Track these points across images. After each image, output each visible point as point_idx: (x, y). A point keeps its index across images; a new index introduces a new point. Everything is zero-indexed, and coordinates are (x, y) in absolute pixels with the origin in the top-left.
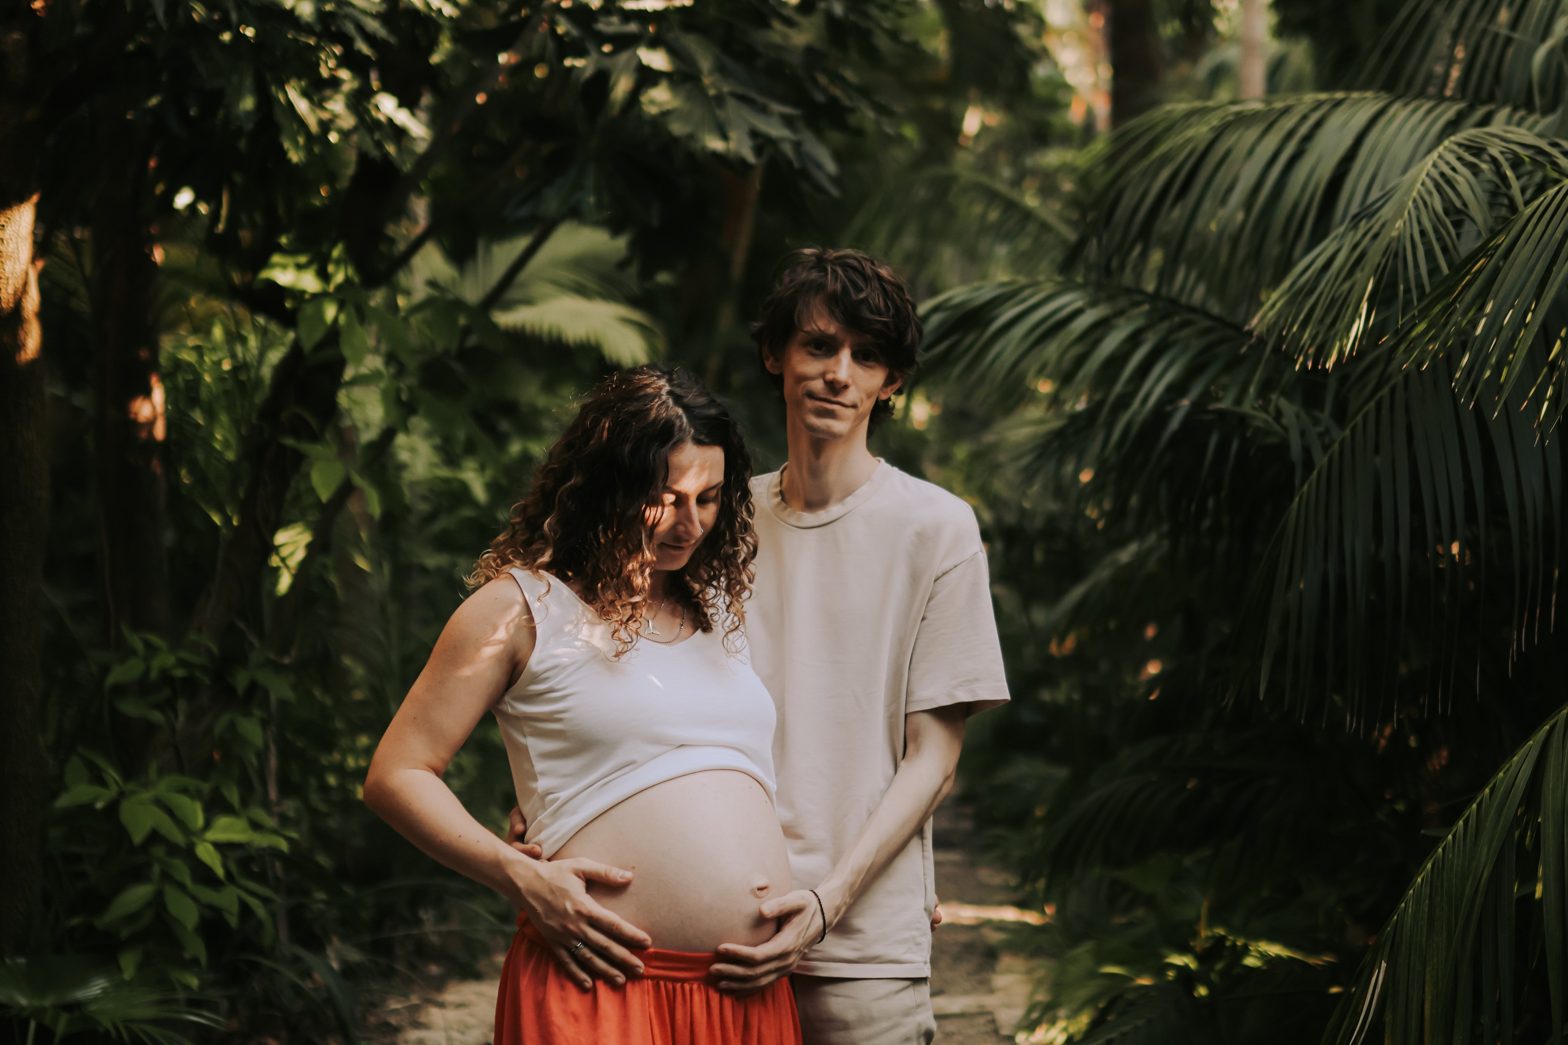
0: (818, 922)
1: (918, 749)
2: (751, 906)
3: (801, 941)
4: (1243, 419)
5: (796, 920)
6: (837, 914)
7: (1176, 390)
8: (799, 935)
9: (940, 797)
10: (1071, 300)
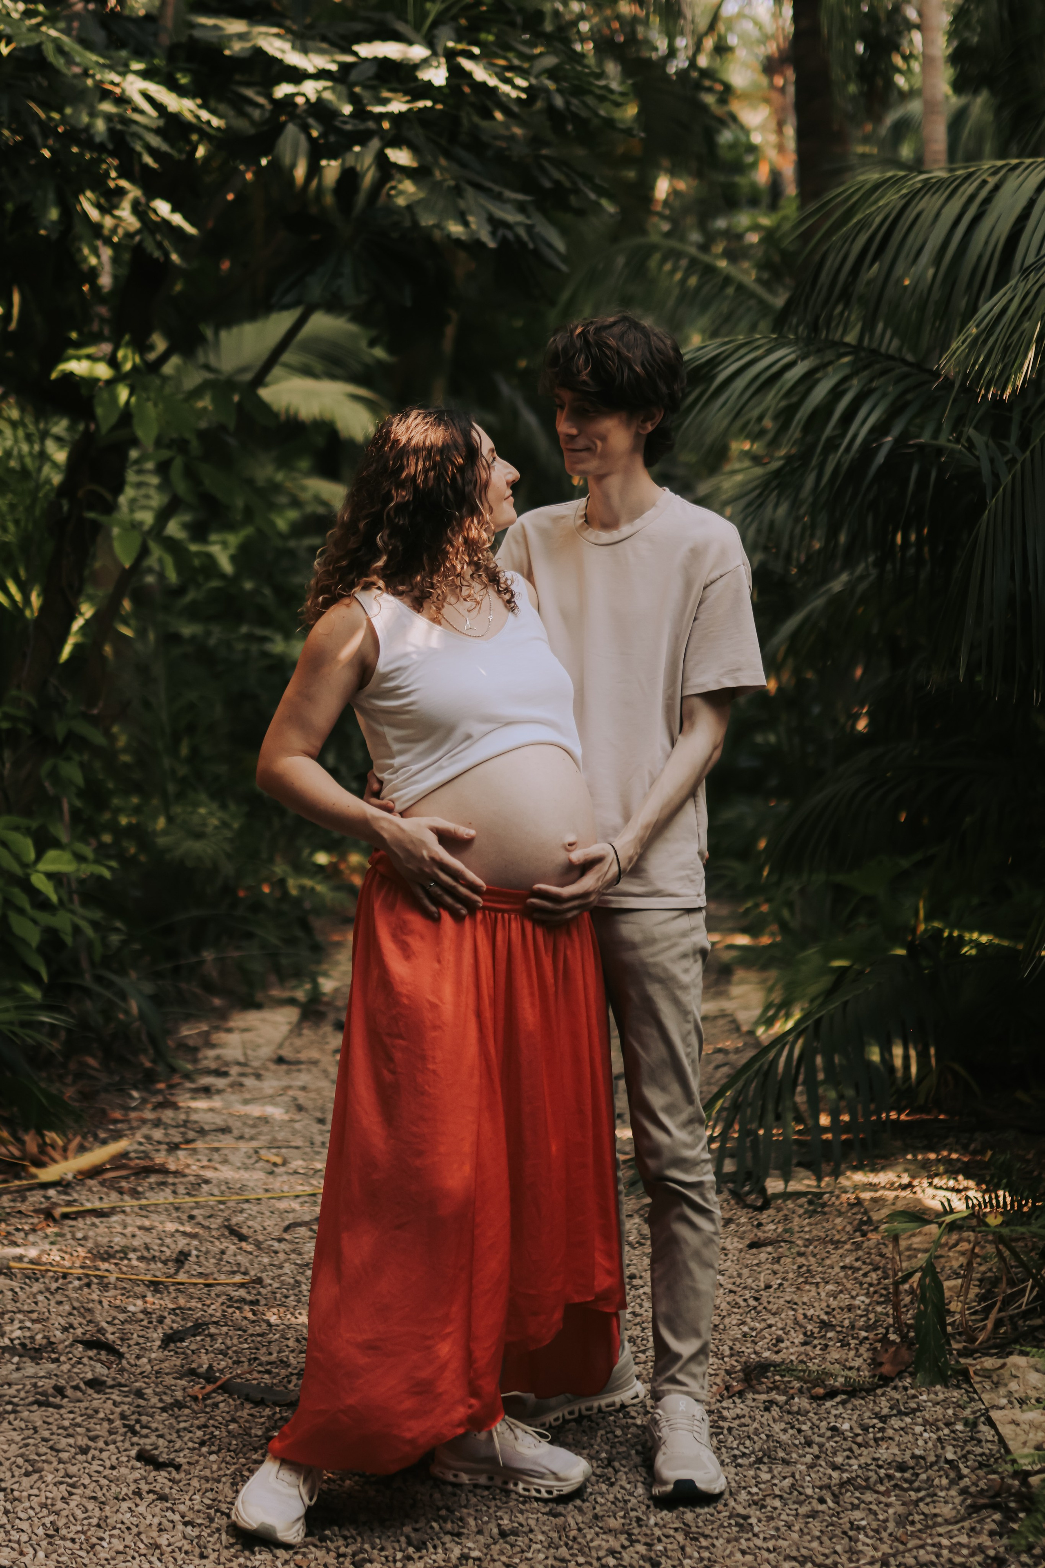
0: (615, 869)
1: (692, 725)
2: (561, 857)
3: (600, 883)
4: (940, 451)
5: (597, 867)
6: (630, 862)
7: (880, 430)
8: (598, 879)
9: (710, 765)
10: (785, 354)
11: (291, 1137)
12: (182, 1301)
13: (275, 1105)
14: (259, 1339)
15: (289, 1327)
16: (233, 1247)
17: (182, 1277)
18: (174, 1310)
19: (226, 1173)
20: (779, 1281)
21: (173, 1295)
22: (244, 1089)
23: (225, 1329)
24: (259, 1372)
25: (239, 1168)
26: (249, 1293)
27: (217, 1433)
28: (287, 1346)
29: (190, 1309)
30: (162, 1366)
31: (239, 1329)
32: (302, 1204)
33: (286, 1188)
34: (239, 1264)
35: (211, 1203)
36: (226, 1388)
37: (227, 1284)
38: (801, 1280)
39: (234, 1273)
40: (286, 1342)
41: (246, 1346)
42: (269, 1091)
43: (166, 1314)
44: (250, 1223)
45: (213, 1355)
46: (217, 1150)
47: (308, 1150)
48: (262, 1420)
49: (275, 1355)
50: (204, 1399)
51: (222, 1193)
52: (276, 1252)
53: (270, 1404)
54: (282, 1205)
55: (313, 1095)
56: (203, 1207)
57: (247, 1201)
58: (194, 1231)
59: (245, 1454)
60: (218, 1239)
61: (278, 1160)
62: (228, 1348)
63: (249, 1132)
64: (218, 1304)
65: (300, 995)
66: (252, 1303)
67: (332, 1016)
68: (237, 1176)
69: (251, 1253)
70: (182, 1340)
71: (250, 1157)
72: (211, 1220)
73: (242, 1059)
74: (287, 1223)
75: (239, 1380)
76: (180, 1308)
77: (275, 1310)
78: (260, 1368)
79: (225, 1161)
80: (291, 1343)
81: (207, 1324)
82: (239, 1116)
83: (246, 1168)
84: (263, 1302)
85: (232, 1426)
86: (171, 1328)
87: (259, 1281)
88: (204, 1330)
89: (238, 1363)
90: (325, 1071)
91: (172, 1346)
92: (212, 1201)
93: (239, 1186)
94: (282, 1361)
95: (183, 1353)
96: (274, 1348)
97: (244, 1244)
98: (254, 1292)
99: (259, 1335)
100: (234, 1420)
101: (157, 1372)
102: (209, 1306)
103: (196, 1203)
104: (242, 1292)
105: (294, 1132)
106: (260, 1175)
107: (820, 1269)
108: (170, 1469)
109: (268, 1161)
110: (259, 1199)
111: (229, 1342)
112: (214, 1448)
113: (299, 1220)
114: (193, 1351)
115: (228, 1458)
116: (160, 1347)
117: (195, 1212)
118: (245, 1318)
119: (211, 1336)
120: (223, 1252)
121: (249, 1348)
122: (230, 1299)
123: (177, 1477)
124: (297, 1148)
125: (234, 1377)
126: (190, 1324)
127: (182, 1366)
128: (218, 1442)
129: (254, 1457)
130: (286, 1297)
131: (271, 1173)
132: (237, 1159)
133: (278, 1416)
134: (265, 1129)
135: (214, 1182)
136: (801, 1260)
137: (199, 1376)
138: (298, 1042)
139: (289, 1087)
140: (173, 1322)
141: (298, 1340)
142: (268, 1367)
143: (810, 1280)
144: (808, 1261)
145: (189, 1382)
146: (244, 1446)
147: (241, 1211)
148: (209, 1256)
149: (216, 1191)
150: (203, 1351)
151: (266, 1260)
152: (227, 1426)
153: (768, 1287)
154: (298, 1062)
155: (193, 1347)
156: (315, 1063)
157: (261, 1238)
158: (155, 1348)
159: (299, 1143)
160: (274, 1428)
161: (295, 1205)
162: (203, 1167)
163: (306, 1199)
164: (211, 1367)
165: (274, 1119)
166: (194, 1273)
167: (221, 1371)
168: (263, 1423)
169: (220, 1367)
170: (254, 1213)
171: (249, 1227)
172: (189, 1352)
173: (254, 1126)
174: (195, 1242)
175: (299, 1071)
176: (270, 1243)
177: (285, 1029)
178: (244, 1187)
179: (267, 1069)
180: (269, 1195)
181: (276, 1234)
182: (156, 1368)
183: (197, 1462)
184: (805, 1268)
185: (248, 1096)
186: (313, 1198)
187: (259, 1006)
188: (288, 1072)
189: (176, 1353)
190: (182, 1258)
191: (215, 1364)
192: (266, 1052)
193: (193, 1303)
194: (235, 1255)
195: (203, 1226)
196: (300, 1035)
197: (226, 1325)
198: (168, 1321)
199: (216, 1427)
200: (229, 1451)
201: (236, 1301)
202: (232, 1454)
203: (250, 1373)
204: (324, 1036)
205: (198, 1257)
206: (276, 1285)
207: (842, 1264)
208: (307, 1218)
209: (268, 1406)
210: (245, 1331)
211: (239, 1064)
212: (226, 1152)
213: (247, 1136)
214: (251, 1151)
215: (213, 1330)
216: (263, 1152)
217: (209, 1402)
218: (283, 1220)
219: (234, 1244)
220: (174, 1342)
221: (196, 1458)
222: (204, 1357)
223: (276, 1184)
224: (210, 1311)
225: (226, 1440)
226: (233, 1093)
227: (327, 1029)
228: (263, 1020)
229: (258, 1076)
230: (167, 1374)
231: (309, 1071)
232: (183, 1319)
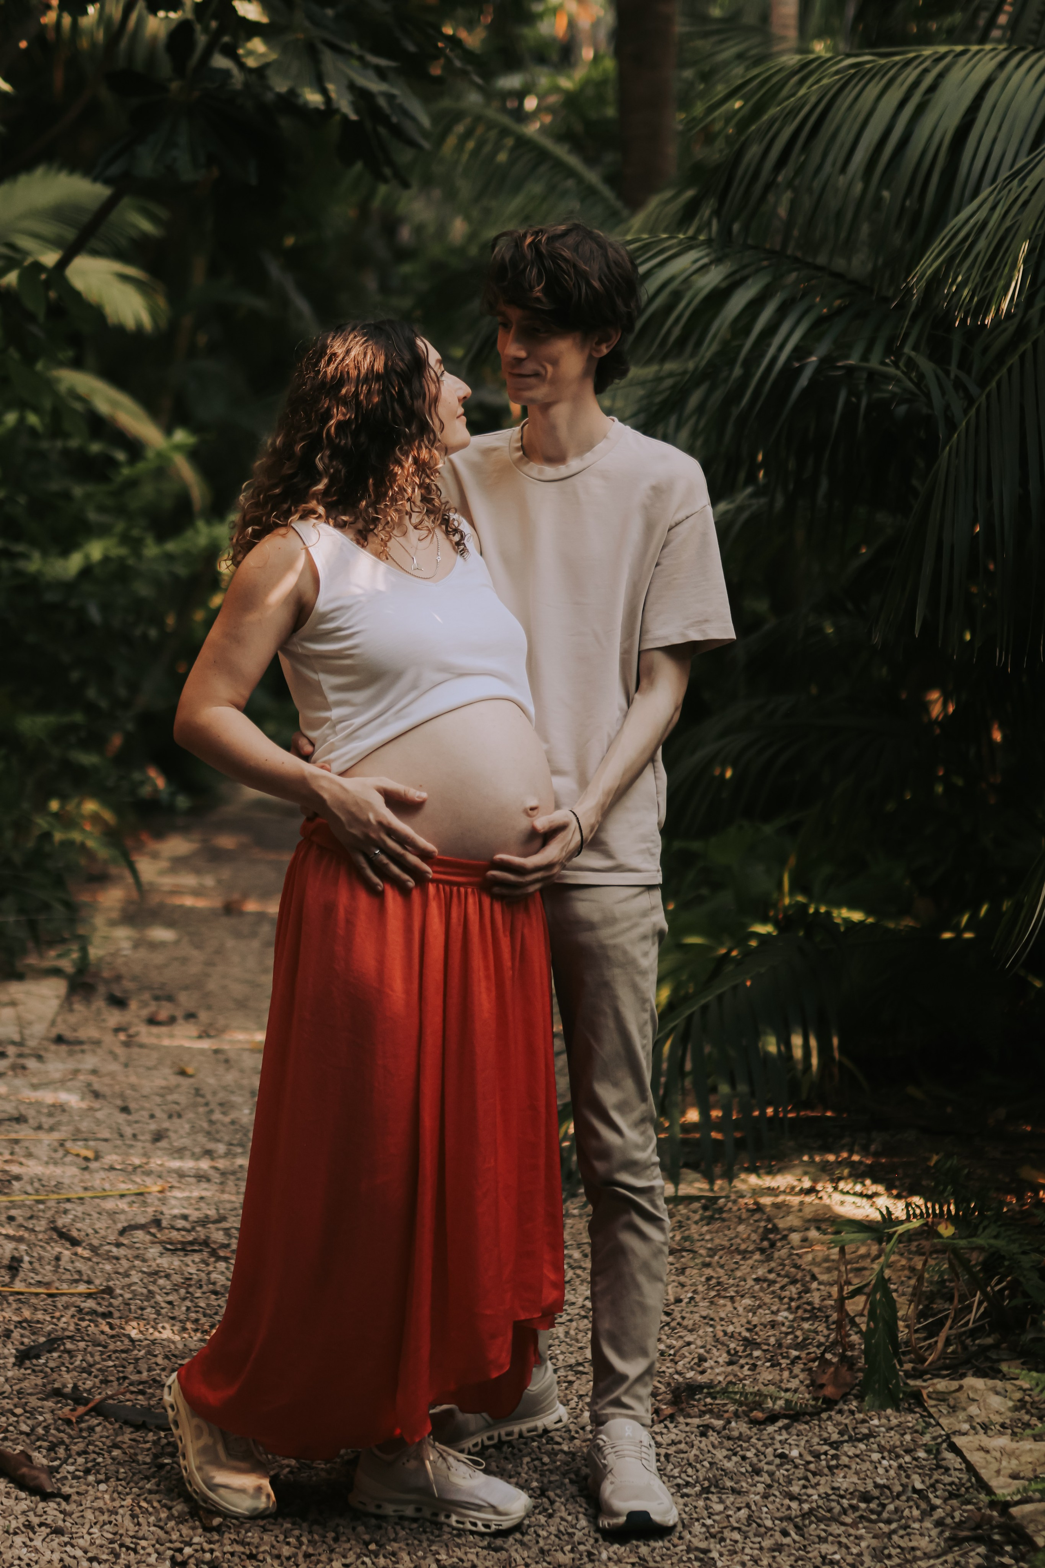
0: (577, 838)
2: (523, 823)
5: (558, 837)
8: (560, 850)
9: (671, 727)
11: (96, 1129)
12: (27, 1313)
13: (69, 1090)
14: (124, 1355)
15: (154, 1342)
16: (67, 1253)
17: (19, 1286)
18: (20, 1322)
19: (33, 1168)
20: (690, 1295)
21: (14, 1306)
22: (27, 1072)
23: (82, 1345)
24: (132, 1392)
25: (47, 1163)
26: (99, 1304)
27: (100, 1460)
28: (157, 1364)
29: (38, 1322)
30: (22, 1385)
31: (99, 1345)
32: (131, 1204)
33: (107, 1186)
34: (79, 1272)
35: (28, 1203)
36: (99, 1410)
37: (73, 1294)
38: (713, 1293)
39: (76, 1281)
40: (153, 1360)
41: (111, 1363)
42: (57, 1076)
43: (12, 1327)
44: (79, 1225)
45: (76, 1374)
46: (16, 1141)
47: (119, 1142)
48: (148, 1445)
49: (145, 1374)
50: (78, 1422)
51: (37, 1191)
52: (117, 1259)
53: (153, 1427)
54: (109, 1205)
55: (107, 1080)
56: (20, 1207)
57: (68, 1200)
58: (17, 1234)
59: (137, 1483)
60: (48, 1243)
61: (90, 1154)
62: (91, 1366)
63: (47, 1122)
64: (69, 1316)
65: (67, 965)
66: (104, 1316)
67: (102, 989)
68: (48, 1172)
69: (89, 1259)
70: (38, 1357)
71: (56, 1151)
72: (34, 1221)
73: (16, 1038)
74: (120, 1226)
75: (111, 1401)
76: (26, 1321)
77: (134, 1324)
78: (132, 1388)
79: (29, 1155)
80: (159, 1360)
81: (62, 1339)
82: (30, 1104)
83: (56, 1163)
84: (117, 1314)
85: (116, 1453)
86: (22, 1343)
87: (109, 1291)
88: (59, 1346)
89: (106, 1382)
90: (111, 1053)
91: (27, 1363)
92: (29, 1200)
93: (53, 1183)
94: (154, 1380)
95: (41, 1371)
96: (143, 1366)
97: (79, 1250)
98: (106, 1303)
99: (123, 1351)
100: (116, 1446)
101: (19, 1392)
102: (59, 1319)
103: (11, 1202)
104: (90, 1304)
105: (98, 1122)
106: (74, 1170)
107: (731, 1281)
108: (58, 1500)
109: (78, 1155)
110: (81, 1199)
111: (89, 1358)
112: (102, 1477)
113: (133, 1223)
114: (52, 1369)
115: (120, 1488)
116: (14, 1364)
117: (13, 1212)
118: (103, 1332)
119: (69, 1352)
120: (58, 1258)
121: (115, 1366)
122: (80, 1310)
123: (68, 1508)
124: (106, 1140)
125: (105, 1399)
126: (42, 1340)
127: (44, 1385)
128: (103, 1470)
129: (148, 1486)
130: (142, 1309)
131: (86, 1169)
132: (42, 1152)
133: (164, 1441)
134: (64, 1118)
135: (26, 1178)
136: (708, 1272)
137: (65, 1396)
138: (73, 1019)
139: (76, 1072)
140: (22, 1336)
141: (166, 1357)
142: (141, 1387)
143: (723, 1293)
144: (717, 1272)
145: (57, 1402)
146: (134, 1474)
147: (66, 1212)
148: (43, 1262)
149: (29, 1189)
150: (64, 1369)
151: (108, 1267)
152: (110, 1452)
153: (678, 1301)
154: (81, 1043)
155: (52, 1364)
156: (97, 1043)
157: (96, 1242)
158: (9, 1366)
159: (106, 1134)
160: (163, 1454)
161: (123, 1205)
162: (6, 1161)
163: (133, 1198)
164: (75, 1387)
165: (71, 1107)
166: (32, 1281)
167: (89, 1391)
168: (149, 1449)
169: (87, 1387)
170: (79, 1214)
171: (79, 1230)
172: (48, 1370)
173: (50, 1115)
174: (23, 1247)
175: (83, 1051)
176: (107, 1248)
177: (53, 1004)
178: (59, 1185)
179: (46, 1050)
180: (89, 1194)
181: (112, 1238)
182: (16, 1388)
183: (87, 1492)
184: (714, 1281)
185: (35, 1081)
186: (141, 1198)
187: (19, 977)
188: (71, 1053)
189: (34, 1371)
190: (15, 1264)
191: (80, 1383)
192: (39, 1029)
193: (40, 1316)
194: (72, 1262)
195: (27, 1229)
196: (71, 1010)
197: (83, 1340)
198: (16, 1335)
199: (98, 1454)
200: (118, 1480)
201: (87, 1313)
202: (123, 1483)
203: (123, 1394)
204: (99, 1012)
205: (31, 1263)
206: (128, 1296)
207: (754, 1276)
208: (142, 1220)
209: (151, 1430)
210: (105, 1347)
211: (14, 1043)
212: (26, 1144)
213: (46, 1126)
214: (56, 1144)
215: (69, 1346)
216: (69, 1145)
217: (83, 1425)
218: (115, 1222)
219: (67, 1249)
220: (29, 1359)
221: (84, 1487)
222: (67, 1376)
223: (98, 1180)
224: (61, 1325)
225: (113, 1468)
226: (16, 1076)
227: (99, 1003)
228: (28, 993)
229: (39, 1058)
230: (31, 1394)
231: (94, 1052)
232: (34, 1333)
